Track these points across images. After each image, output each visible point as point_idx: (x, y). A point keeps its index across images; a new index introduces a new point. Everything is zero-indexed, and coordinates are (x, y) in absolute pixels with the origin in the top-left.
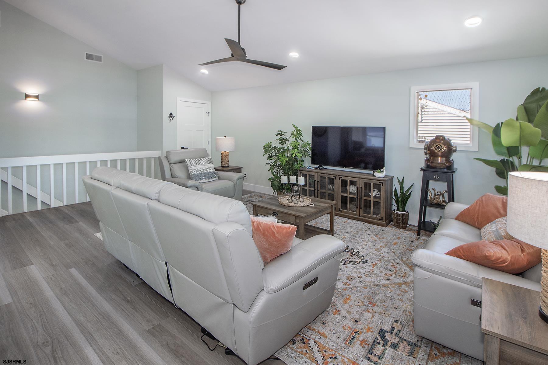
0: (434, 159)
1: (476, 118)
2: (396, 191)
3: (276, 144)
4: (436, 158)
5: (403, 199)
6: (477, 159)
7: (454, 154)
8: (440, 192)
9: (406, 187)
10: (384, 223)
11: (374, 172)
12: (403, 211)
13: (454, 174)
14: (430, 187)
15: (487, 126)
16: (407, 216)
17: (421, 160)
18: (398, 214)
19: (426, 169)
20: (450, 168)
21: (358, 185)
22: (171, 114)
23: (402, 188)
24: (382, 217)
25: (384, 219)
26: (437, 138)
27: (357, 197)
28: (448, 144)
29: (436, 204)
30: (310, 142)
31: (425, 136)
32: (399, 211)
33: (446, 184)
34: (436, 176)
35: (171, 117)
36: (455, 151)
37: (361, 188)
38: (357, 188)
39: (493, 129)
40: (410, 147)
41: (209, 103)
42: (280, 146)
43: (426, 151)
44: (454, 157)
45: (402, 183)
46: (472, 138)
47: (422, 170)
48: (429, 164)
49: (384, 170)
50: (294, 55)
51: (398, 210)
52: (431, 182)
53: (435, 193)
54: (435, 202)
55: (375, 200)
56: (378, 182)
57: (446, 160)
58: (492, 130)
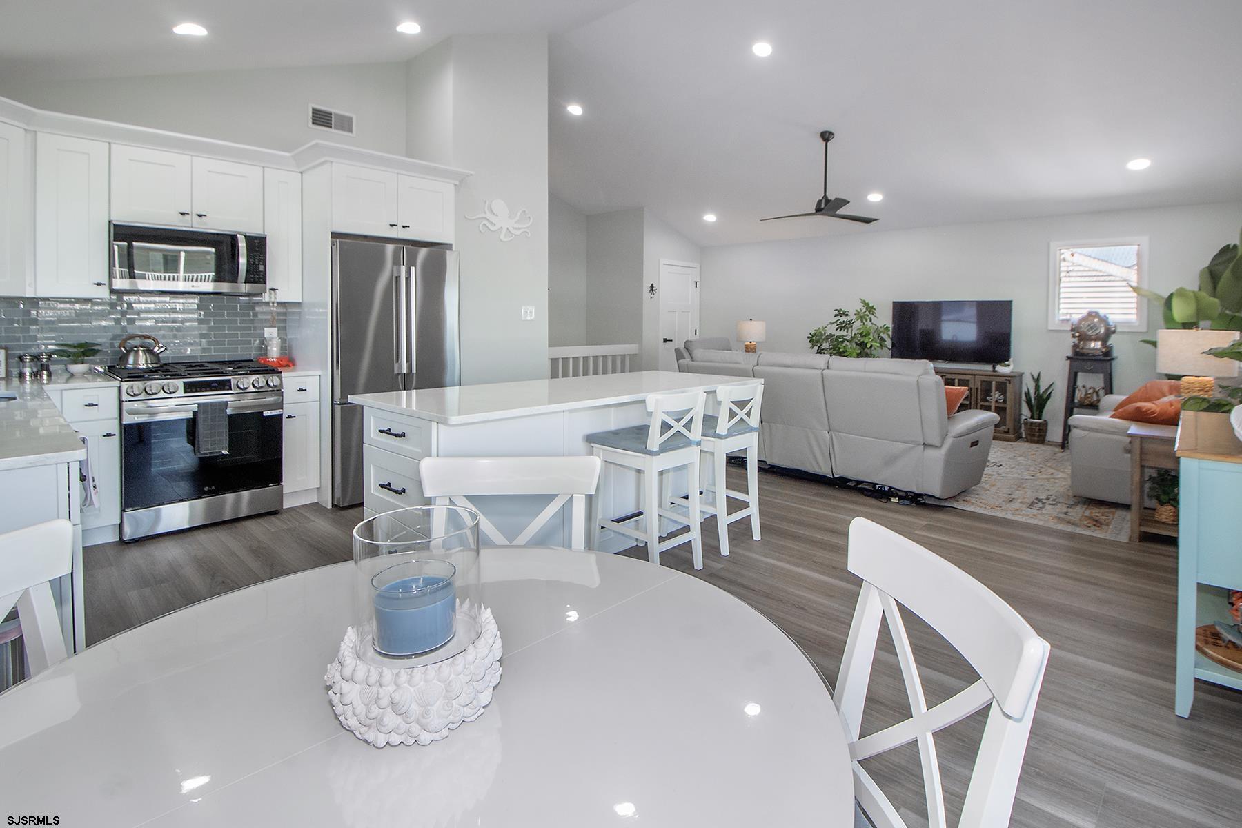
0: (1084, 344)
1: (1145, 286)
2: (1027, 394)
3: (832, 330)
4: (1088, 343)
5: (1039, 403)
6: (1145, 341)
7: (1113, 337)
8: (1094, 388)
9: (1043, 386)
10: (1013, 436)
11: (994, 367)
12: (1039, 419)
13: (1114, 363)
14: (1080, 383)
15: (1159, 297)
16: (1045, 424)
17: (1066, 346)
18: (1032, 423)
19: (1076, 357)
20: (1107, 356)
21: (971, 385)
22: (652, 286)
23: (1037, 387)
24: (1009, 429)
25: (1011, 431)
26: (1090, 314)
27: (971, 403)
28: (1104, 320)
29: (1087, 405)
30: (890, 325)
31: (1071, 314)
32: (1034, 419)
33: (1101, 376)
34: (1088, 365)
35: (652, 290)
36: (1114, 332)
37: (977, 389)
38: (970, 389)
39: (1164, 300)
40: (1050, 328)
41: (698, 266)
42: (838, 333)
43: (1073, 333)
44: (1113, 341)
45: (1037, 381)
46: (1139, 314)
47: (1068, 358)
48: (1078, 350)
49: (1011, 362)
50: (875, 197)
51: (1032, 417)
52: (1080, 374)
53: (1086, 391)
54: (1087, 402)
55: (997, 405)
56: (1003, 379)
57: (1102, 345)
58: (1163, 302)
